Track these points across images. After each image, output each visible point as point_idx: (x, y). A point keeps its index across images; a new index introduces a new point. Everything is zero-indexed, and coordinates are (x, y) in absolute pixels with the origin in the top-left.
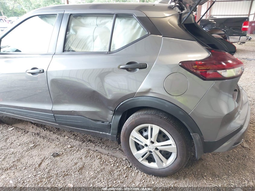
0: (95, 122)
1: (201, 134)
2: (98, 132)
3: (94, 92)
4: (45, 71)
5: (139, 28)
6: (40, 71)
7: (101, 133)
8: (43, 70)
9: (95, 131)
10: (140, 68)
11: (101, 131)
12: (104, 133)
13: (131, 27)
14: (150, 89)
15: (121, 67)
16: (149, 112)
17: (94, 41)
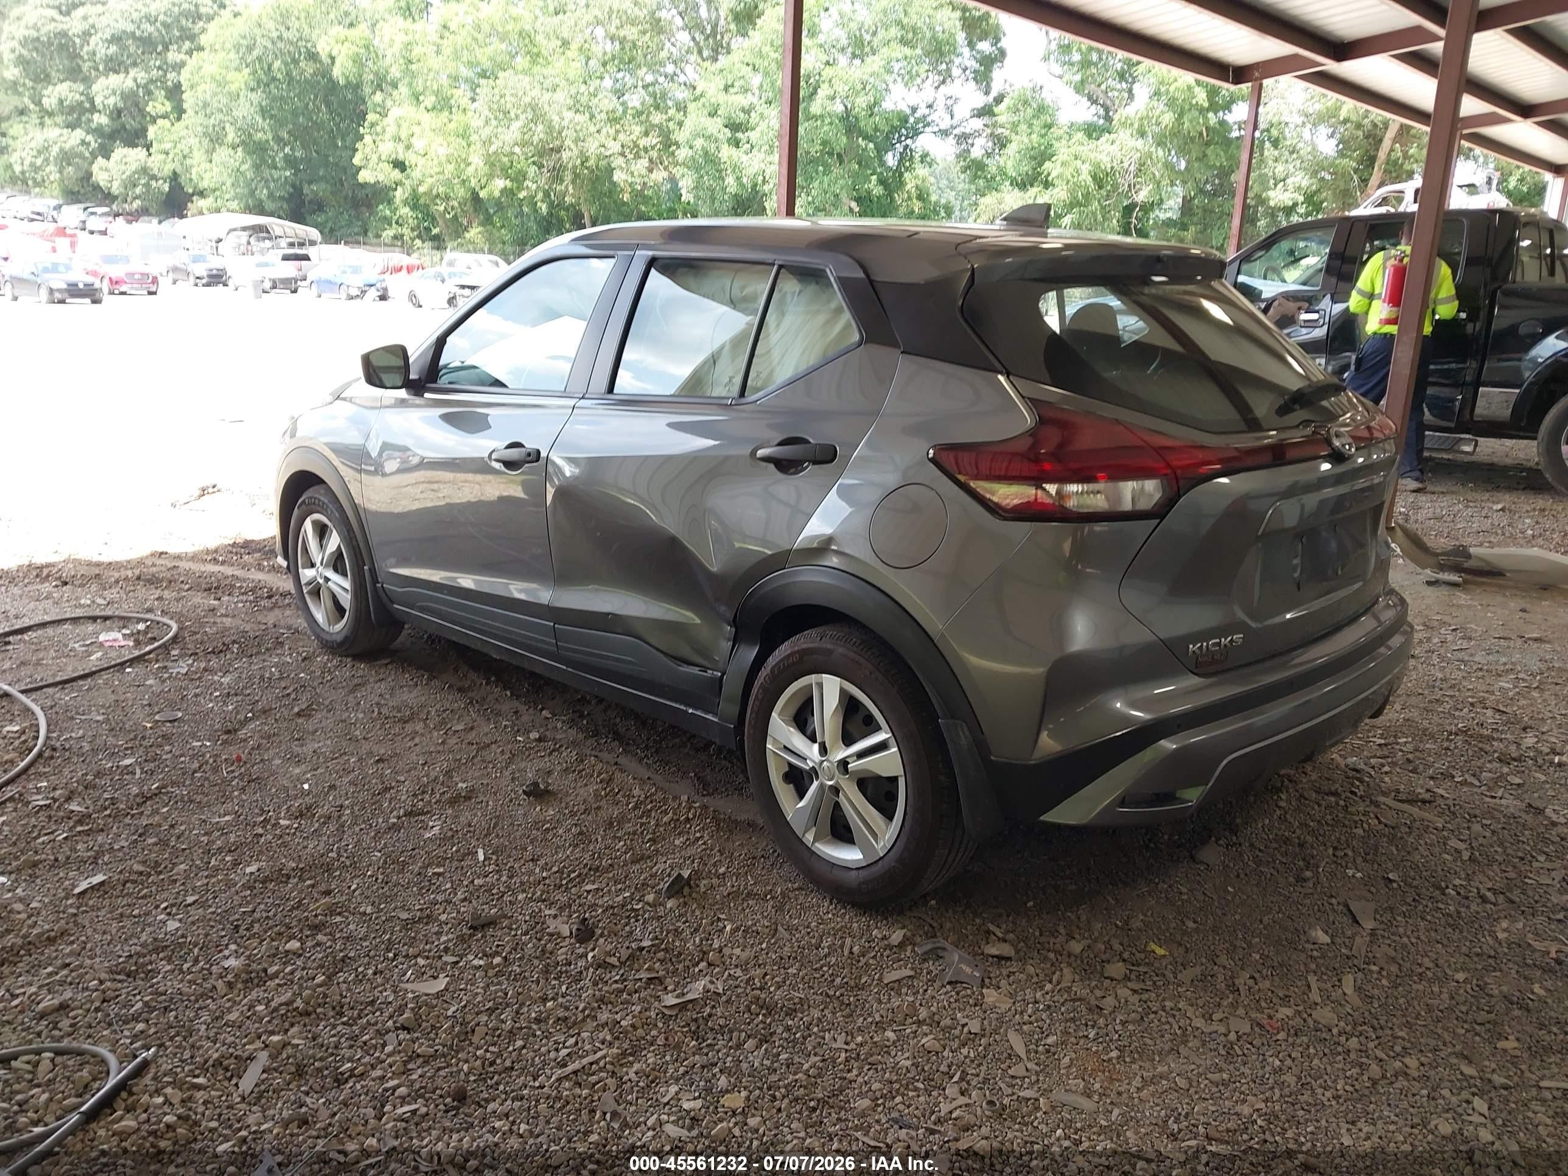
0: (674, 666)
1: (976, 727)
2: (682, 707)
3: (673, 543)
4: (543, 454)
5: (847, 326)
6: (529, 455)
7: (690, 711)
8: (538, 452)
9: (674, 705)
10: (816, 463)
11: (691, 706)
12: (699, 713)
13: (822, 318)
14: (830, 540)
15: (760, 453)
16: (829, 631)
17: (715, 363)
